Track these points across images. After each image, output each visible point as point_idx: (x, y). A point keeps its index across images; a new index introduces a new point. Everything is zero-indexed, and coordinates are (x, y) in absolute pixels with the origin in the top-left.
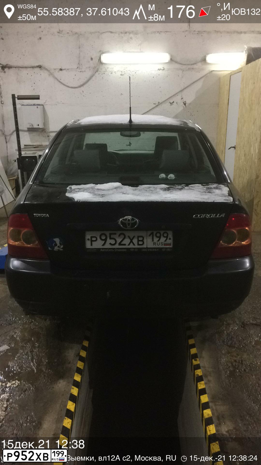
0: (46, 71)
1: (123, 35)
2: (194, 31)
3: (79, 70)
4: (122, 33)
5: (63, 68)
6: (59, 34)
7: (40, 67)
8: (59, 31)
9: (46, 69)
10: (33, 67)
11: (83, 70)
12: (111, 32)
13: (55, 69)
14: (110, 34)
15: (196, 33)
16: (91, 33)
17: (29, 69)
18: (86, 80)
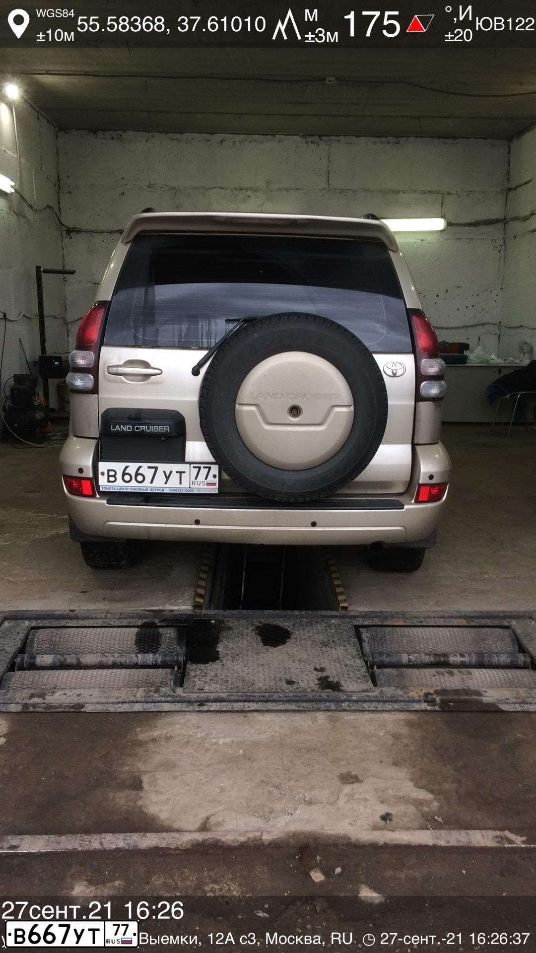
1: (237, 192)
2: (335, 189)
6: (148, 188)
7: (121, 232)
8: (148, 184)
12: (222, 188)
14: (219, 190)
15: (338, 191)
16: (194, 189)
17: (105, 234)
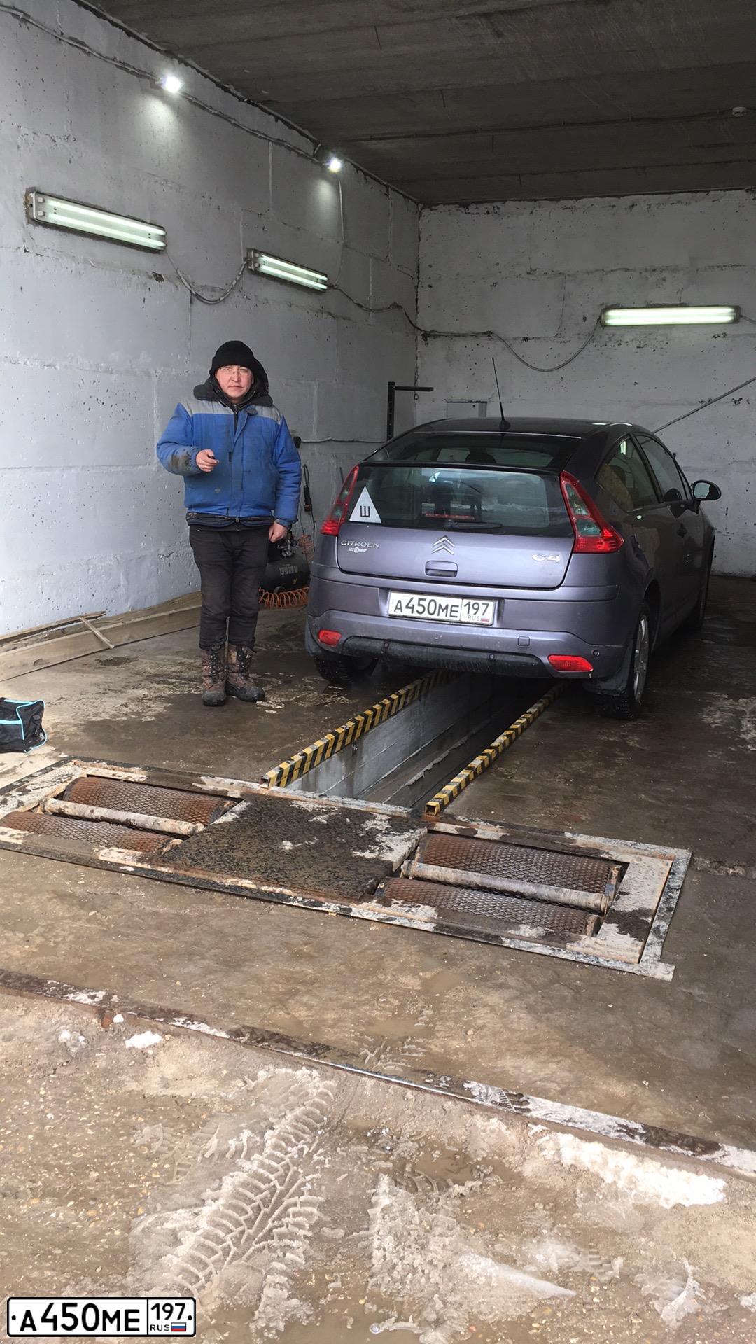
0: (499, 342)
1: (648, 275)
3: (562, 339)
4: (646, 270)
5: (530, 336)
6: (530, 277)
7: (489, 334)
8: (529, 270)
9: (500, 339)
10: (476, 335)
11: (567, 339)
12: (627, 270)
13: (515, 339)
16: (588, 273)
17: (470, 339)
18: (570, 357)
